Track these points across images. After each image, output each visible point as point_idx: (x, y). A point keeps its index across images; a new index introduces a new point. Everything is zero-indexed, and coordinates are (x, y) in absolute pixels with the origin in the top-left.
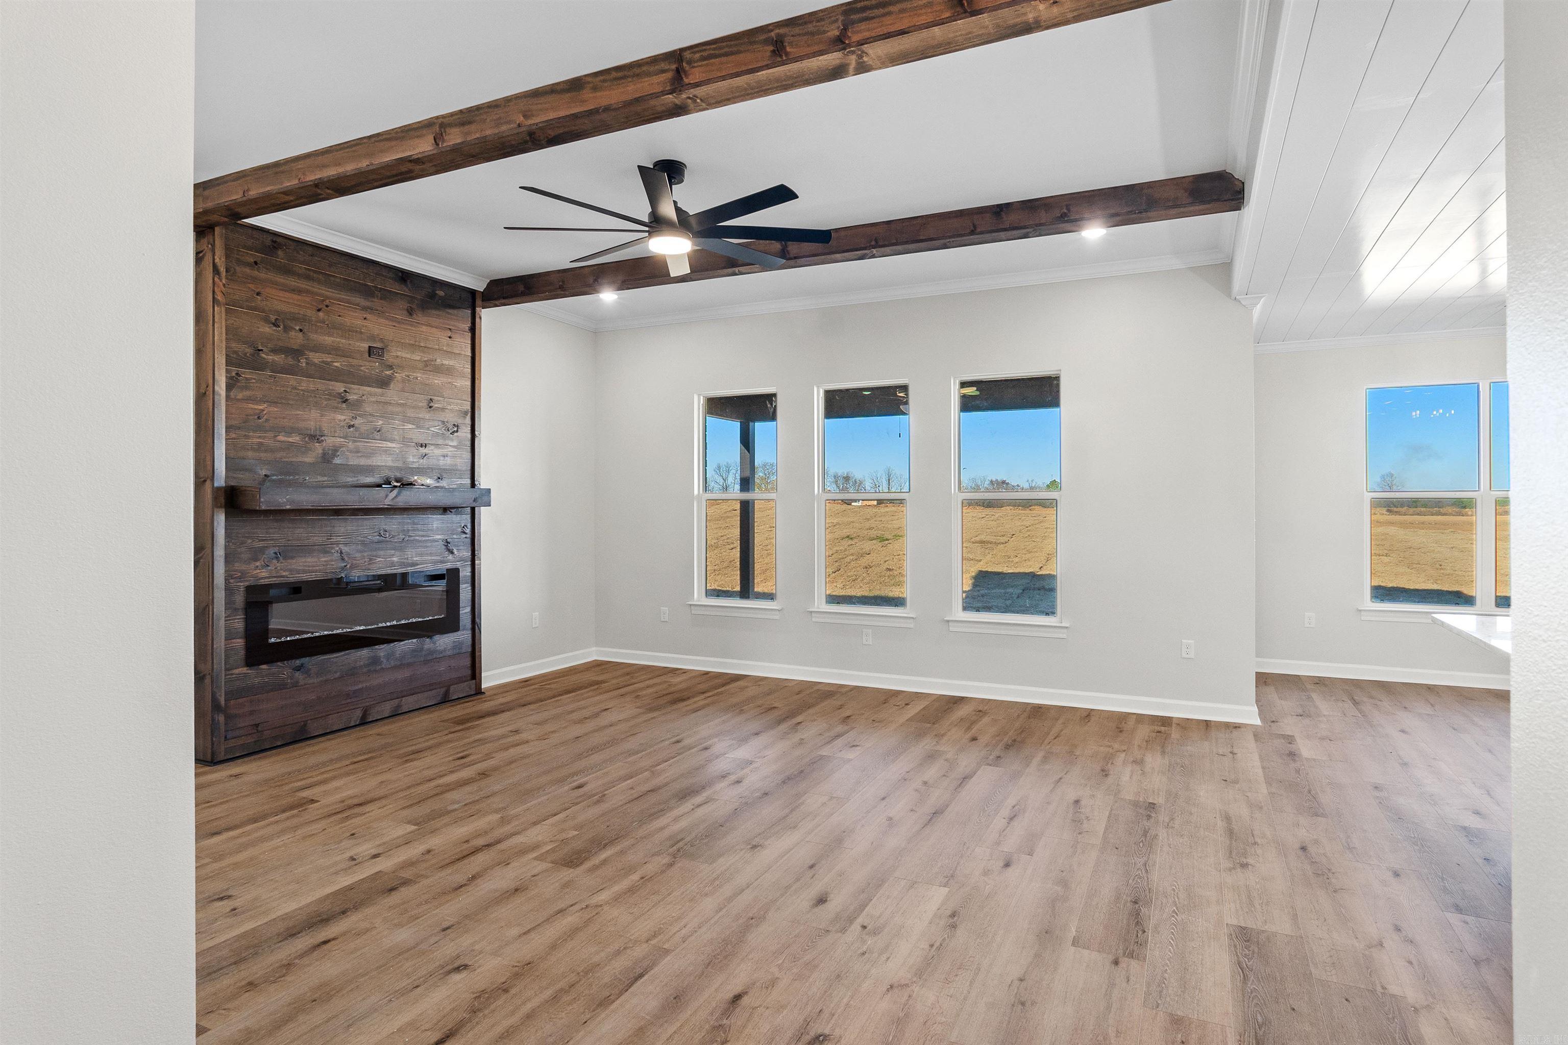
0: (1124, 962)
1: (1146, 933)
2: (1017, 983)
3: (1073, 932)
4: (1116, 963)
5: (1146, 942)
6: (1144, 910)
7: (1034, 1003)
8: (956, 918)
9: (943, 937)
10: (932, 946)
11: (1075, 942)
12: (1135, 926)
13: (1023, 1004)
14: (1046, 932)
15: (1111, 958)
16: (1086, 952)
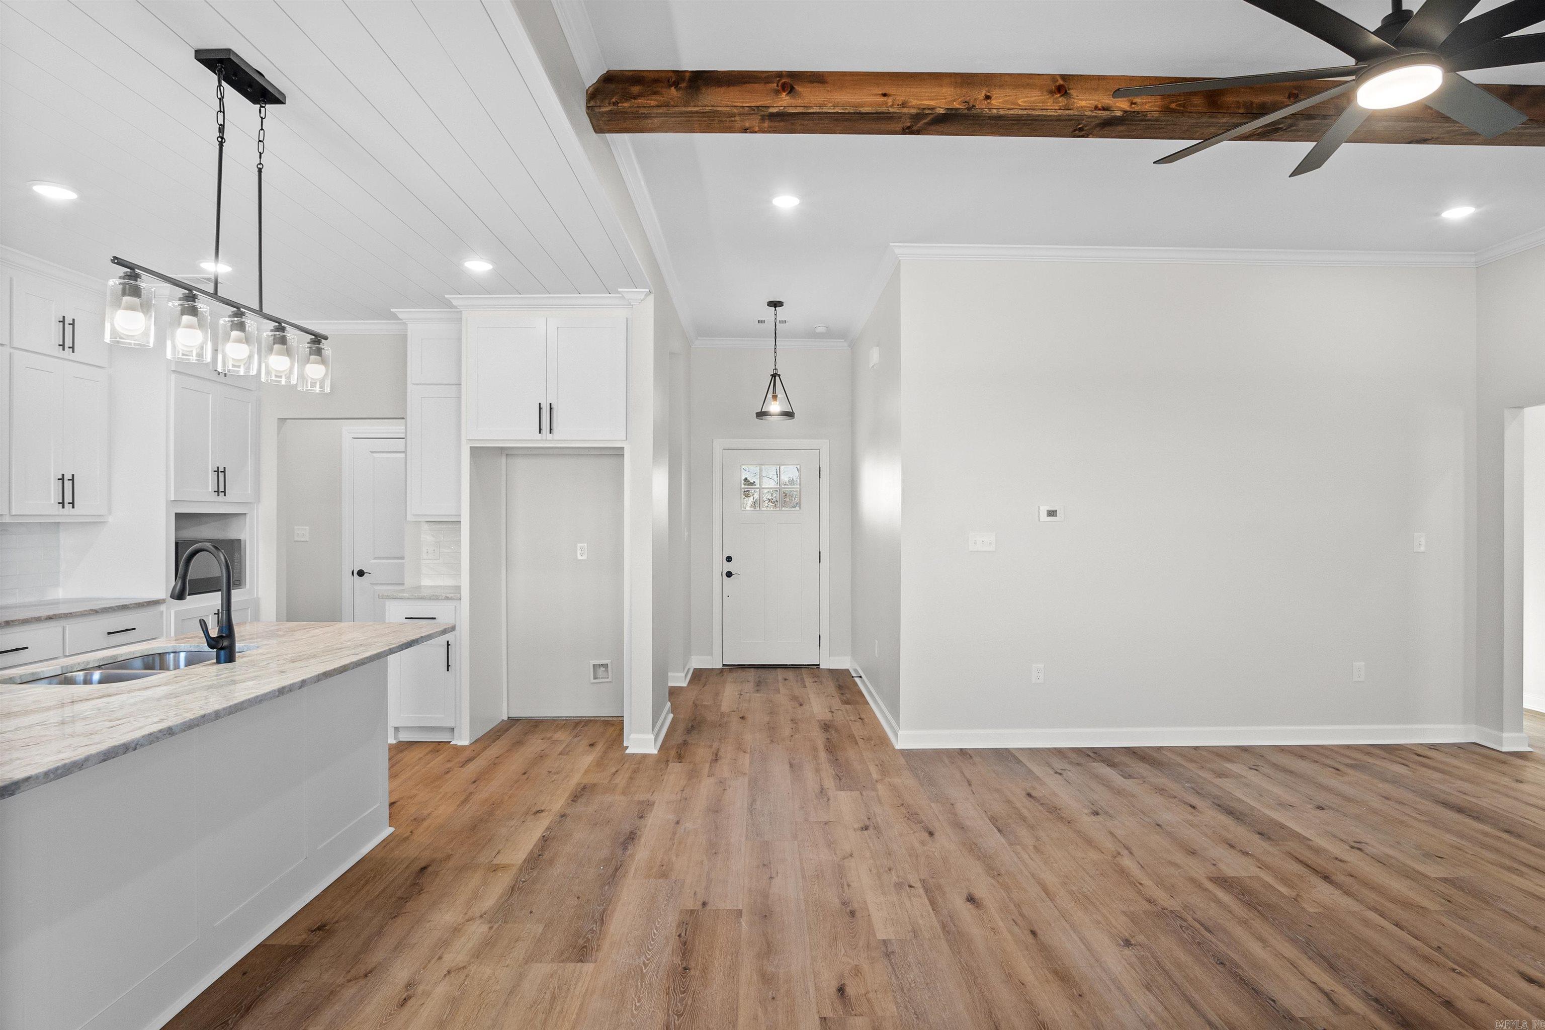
0: (698, 906)
1: (678, 934)
2: (774, 875)
3: (744, 922)
4: (704, 904)
5: (678, 926)
6: (677, 961)
7: (758, 867)
8: (848, 911)
9: (845, 893)
10: (849, 886)
11: (739, 913)
12: (687, 940)
13: (764, 865)
14: (766, 916)
15: (708, 908)
16: (729, 907)
